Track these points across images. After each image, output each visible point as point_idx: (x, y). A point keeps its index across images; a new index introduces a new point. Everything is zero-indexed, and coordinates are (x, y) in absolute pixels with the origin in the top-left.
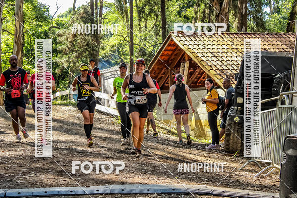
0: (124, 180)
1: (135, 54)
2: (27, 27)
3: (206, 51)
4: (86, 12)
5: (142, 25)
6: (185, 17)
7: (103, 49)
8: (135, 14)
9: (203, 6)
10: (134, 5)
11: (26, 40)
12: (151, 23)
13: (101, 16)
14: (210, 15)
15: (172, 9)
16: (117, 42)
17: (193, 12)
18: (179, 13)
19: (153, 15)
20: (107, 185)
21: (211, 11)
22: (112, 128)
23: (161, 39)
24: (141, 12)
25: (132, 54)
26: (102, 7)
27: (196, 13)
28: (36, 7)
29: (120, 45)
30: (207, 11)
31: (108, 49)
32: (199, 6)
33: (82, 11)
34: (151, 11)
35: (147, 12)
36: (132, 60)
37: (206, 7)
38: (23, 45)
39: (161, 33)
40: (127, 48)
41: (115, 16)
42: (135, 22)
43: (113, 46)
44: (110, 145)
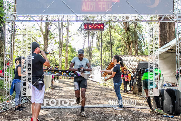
0: (103, 103)
1: (103, 62)
2: (69, 54)
3: (126, 61)
4: (87, 50)
5: (105, 53)
6: (118, 50)
7: (93, 61)
8: (103, 50)
9: (124, 47)
10: (102, 47)
11: (69, 58)
12: (107, 53)
13: (92, 51)
14: (126, 50)
15: (114, 48)
16: (97, 59)
17: (121, 49)
18: (116, 49)
19: (108, 50)
20: (98, 105)
21: (126, 49)
22: (97, 86)
23: (111, 57)
24: (104, 49)
25: (102, 62)
26: (92, 48)
27: (122, 49)
28: (72, 48)
29: (98, 60)
30: (125, 49)
31: (94, 61)
32: (122, 47)
33: (86, 49)
34: (108, 49)
35: (106, 49)
36: (102, 64)
37: (125, 47)
38: (68, 60)
39: (111, 56)
40: (100, 61)
41: (96, 50)
42: (103, 52)
43: (95, 60)
44: (97, 92)
